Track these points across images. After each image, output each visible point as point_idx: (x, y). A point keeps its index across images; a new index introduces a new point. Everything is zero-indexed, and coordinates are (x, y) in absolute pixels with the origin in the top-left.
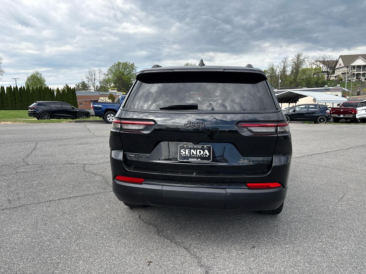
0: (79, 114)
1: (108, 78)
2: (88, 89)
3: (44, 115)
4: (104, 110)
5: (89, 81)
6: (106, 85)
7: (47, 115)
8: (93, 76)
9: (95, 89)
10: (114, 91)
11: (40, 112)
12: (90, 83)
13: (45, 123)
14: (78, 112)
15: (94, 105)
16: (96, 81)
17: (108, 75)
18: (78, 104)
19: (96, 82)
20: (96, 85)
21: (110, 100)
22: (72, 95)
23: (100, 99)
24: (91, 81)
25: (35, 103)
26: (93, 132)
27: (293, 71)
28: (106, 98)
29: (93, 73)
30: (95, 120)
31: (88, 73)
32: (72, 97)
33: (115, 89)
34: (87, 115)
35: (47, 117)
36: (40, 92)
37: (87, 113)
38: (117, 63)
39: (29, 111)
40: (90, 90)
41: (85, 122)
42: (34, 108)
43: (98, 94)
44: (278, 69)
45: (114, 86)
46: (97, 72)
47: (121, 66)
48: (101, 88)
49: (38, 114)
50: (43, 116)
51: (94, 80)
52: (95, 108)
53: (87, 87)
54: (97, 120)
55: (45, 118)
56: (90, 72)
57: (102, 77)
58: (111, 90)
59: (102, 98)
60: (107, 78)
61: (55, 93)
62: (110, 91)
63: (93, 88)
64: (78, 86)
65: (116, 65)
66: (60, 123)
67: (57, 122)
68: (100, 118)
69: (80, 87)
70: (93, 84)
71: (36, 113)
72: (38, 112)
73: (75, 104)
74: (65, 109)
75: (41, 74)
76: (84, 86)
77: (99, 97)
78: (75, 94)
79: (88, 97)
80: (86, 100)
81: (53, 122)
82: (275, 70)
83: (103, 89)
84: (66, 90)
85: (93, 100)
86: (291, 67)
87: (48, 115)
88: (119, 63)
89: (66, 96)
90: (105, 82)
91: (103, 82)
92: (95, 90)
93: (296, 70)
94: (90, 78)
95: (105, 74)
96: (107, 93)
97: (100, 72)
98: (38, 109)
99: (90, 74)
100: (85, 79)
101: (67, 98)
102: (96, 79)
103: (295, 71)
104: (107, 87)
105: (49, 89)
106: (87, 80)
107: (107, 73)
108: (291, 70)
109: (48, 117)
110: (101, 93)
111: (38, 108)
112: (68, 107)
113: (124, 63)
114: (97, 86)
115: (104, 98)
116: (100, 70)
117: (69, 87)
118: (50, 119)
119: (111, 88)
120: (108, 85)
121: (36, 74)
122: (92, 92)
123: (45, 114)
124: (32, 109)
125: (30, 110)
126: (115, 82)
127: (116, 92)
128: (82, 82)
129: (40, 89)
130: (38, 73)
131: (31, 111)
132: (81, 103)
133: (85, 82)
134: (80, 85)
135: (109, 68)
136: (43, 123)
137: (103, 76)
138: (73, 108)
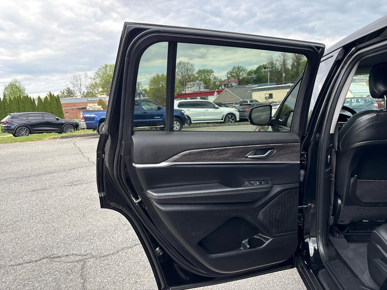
0: (66, 126)
1: (96, 83)
2: (74, 95)
3: (20, 130)
4: (97, 120)
5: (74, 87)
6: (93, 90)
7: (24, 129)
8: (79, 81)
9: (82, 95)
10: (103, 96)
11: (15, 127)
12: (76, 88)
13: (21, 142)
14: (63, 124)
15: (85, 115)
16: (82, 86)
17: (94, 79)
18: (64, 113)
19: (82, 88)
20: (82, 91)
21: (100, 106)
22: (56, 103)
23: (88, 105)
24: (77, 87)
25: (9, 116)
26: (87, 154)
27: (294, 63)
28: (95, 104)
29: (78, 77)
30: (86, 133)
31: (73, 78)
32: (56, 105)
33: (104, 94)
34: (76, 126)
35: (25, 132)
36: (18, 102)
37: (75, 124)
38: (104, 66)
39: (2, 127)
40: (77, 96)
41: (74, 137)
42: (7, 123)
43: (85, 100)
44: (278, 63)
45: (102, 91)
46: (83, 76)
47: (108, 68)
48: (89, 94)
49: (13, 130)
50: (19, 132)
51: (80, 86)
52: (86, 119)
53: (73, 94)
54: (90, 134)
55: (22, 134)
56: (75, 77)
57: (89, 82)
58: (100, 95)
59: (91, 105)
60: (94, 83)
61: (36, 102)
62: (98, 97)
63: (80, 95)
64: (63, 93)
65: (103, 68)
66: (40, 141)
67: (36, 140)
68: (93, 131)
69: (66, 94)
70: (79, 89)
71: (10, 128)
72: (13, 127)
73: (60, 114)
74: (47, 121)
75: (20, 82)
76: (70, 93)
77: (87, 103)
78: (60, 102)
79: (74, 105)
80: (73, 108)
81: (31, 141)
82: (274, 63)
83: (90, 95)
84: (49, 98)
85: (80, 107)
86: (291, 60)
87: (26, 131)
88: (106, 66)
89: (49, 104)
90: (93, 86)
91: (90, 87)
92: (82, 97)
93: (297, 62)
94: (75, 83)
95: (91, 78)
96: (96, 99)
97: (86, 76)
98: (12, 123)
99: (74, 79)
100: (70, 85)
101: (51, 106)
102: (82, 84)
103: (296, 64)
104: (95, 93)
105: (28, 97)
106: (73, 86)
107: (93, 77)
108: (292, 63)
109: (27, 132)
110: (89, 100)
111: (12, 121)
112: (51, 118)
113: (111, 65)
114: (84, 92)
115: (93, 104)
116: (85, 74)
117: (52, 95)
118: (28, 135)
119: (99, 93)
120: (96, 90)
121: (15, 82)
122: (78, 98)
123: (22, 129)
124: (5, 124)
125: (4, 125)
126: (103, 86)
127: (105, 97)
128: (67, 89)
129: (18, 98)
130: (16, 81)
131: (5, 127)
132: (67, 111)
133: (71, 89)
134: (65, 91)
135: (95, 72)
136: (17, 143)
137: (89, 80)
138: (58, 119)
